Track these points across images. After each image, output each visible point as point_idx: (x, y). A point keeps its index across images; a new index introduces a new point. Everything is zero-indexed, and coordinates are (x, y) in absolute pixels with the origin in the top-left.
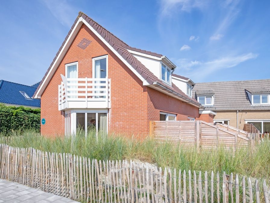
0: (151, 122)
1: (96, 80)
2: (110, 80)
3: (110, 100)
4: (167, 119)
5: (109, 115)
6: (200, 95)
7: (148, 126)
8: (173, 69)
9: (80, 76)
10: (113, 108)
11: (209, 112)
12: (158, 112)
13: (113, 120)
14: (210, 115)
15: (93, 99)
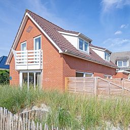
0: (66, 78)
1: (36, 51)
2: (42, 51)
3: (42, 64)
4: (84, 76)
5: (42, 73)
6: (119, 60)
7: (64, 81)
8: (90, 42)
9: (28, 49)
10: (44, 69)
11: (123, 71)
12: (74, 71)
13: (44, 77)
14: (124, 73)
15: (34, 63)
